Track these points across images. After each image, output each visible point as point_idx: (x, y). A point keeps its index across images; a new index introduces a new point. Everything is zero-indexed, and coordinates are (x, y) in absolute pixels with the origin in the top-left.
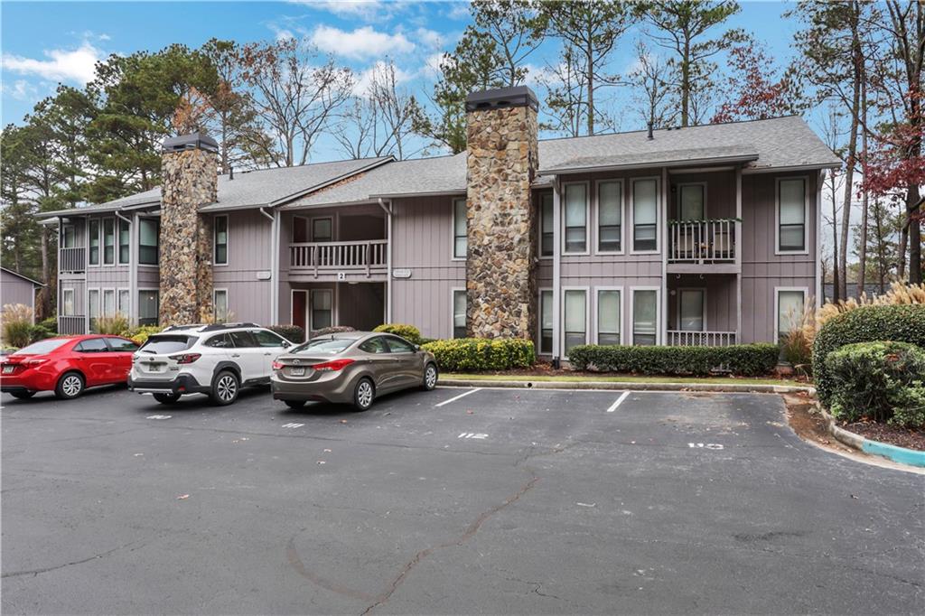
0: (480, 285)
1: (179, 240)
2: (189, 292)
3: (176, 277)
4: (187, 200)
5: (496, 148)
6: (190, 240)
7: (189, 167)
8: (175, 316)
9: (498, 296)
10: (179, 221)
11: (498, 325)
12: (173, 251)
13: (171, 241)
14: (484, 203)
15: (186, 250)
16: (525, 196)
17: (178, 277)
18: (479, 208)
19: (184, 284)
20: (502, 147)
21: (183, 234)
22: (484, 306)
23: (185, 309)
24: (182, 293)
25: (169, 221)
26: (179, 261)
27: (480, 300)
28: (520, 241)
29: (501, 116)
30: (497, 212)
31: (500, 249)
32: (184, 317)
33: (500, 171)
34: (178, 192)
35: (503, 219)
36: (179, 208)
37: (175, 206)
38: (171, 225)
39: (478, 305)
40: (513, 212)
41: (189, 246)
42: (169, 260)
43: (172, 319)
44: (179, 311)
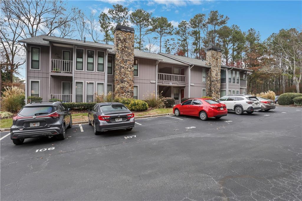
0: (213, 88)
1: (125, 65)
2: (130, 86)
3: (124, 79)
4: (130, 51)
5: (216, 59)
6: (131, 66)
7: (130, 39)
8: (123, 94)
9: (216, 91)
10: (126, 58)
11: (216, 97)
12: (122, 69)
13: (122, 65)
14: (214, 71)
15: (129, 70)
16: (220, 71)
17: (125, 79)
18: (213, 72)
19: (128, 82)
20: (217, 60)
21: (128, 63)
22: (214, 93)
23: (128, 92)
24: (127, 86)
25: (120, 57)
26: (125, 73)
27: (213, 92)
28: (220, 80)
29: (217, 53)
30: (216, 73)
31: (216, 81)
32: (128, 95)
33: (217, 64)
34: (125, 47)
35: (217, 75)
36: (126, 53)
37: (124, 52)
38: (122, 59)
39: (213, 93)
40: (218, 73)
41: (131, 68)
42: (120, 72)
43: (122, 95)
44: (125, 93)
